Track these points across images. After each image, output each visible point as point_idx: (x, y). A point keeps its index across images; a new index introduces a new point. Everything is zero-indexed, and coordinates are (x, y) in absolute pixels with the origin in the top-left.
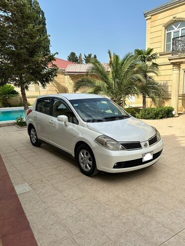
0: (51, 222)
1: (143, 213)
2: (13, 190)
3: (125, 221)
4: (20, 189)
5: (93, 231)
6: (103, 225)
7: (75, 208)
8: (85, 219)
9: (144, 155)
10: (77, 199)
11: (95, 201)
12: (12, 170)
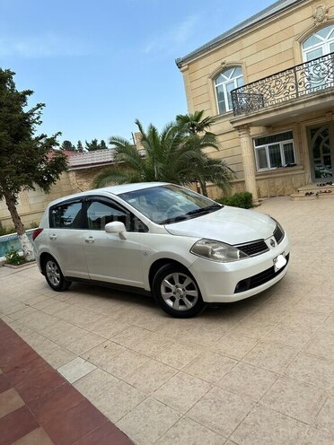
0: (170, 422)
1: (323, 358)
2: (57, 377)
3: (302, 380)
4: (71, 372)
5: (260, 416)
6: (270, 398)
7: (197, 380)
8: (229, 396)
9: (275, 260)
10: (191, 364)
11: (226, 359)
12: (37, 342)
